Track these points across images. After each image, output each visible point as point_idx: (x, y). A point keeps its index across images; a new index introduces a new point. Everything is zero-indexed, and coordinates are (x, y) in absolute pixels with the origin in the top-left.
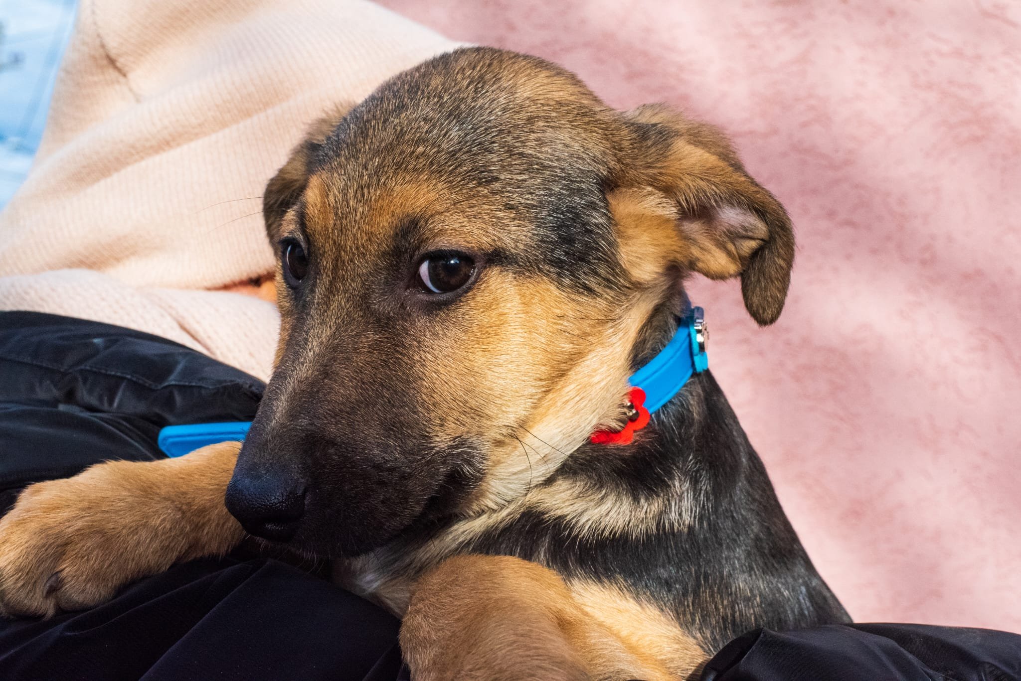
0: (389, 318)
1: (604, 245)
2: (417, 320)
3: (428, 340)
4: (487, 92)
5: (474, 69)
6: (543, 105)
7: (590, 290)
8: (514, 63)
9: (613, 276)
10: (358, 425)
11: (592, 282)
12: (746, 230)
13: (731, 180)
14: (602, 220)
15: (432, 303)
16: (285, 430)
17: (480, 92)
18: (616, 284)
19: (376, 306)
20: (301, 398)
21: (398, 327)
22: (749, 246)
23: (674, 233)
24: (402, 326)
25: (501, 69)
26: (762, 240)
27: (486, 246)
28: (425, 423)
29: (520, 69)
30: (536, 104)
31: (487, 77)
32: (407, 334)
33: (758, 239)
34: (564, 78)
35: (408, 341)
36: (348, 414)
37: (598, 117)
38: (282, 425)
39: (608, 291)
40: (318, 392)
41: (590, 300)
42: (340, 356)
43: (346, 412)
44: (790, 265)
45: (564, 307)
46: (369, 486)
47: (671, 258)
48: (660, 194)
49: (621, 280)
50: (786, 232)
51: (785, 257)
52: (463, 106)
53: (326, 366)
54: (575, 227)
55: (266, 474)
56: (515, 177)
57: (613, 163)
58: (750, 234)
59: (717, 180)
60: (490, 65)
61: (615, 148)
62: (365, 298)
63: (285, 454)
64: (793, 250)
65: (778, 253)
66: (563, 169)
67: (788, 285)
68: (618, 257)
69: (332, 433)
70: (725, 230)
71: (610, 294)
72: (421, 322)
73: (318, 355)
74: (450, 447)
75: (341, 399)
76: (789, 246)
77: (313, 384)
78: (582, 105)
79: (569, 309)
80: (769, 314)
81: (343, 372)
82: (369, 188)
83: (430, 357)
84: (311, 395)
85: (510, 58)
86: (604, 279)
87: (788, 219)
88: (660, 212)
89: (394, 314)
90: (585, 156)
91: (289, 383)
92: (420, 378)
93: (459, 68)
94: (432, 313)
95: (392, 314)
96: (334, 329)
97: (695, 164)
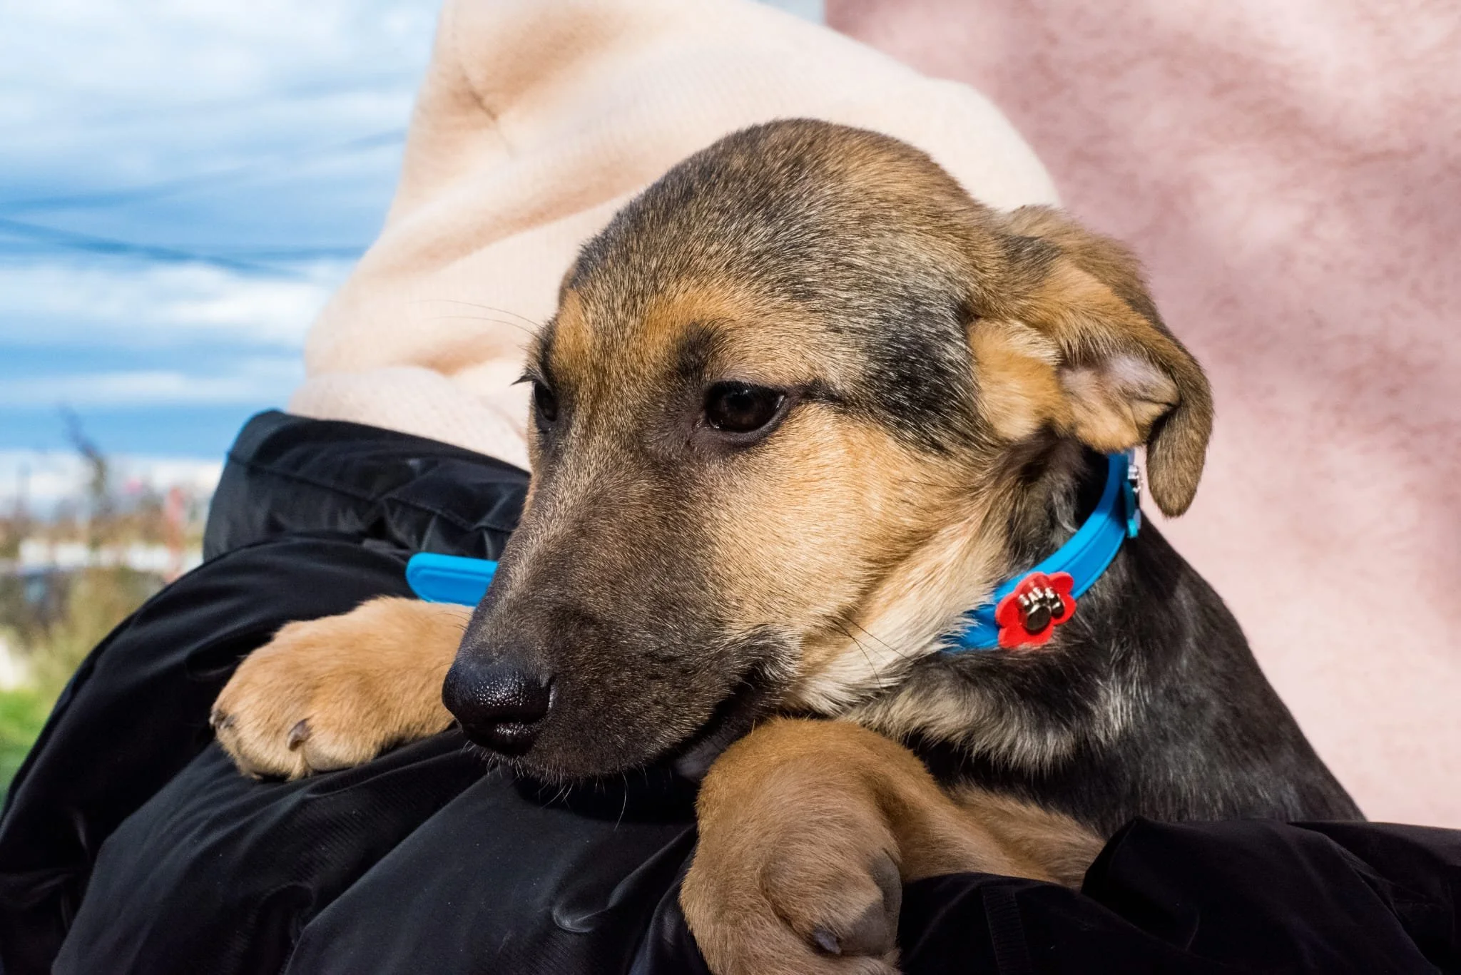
0: (671, 463)
1: (960, 390)
2: (707, 465)
3: (722, 491)
4: (806, 178)
5: (789, 148)
6: (880, 200)
7: (940, 448)
8: (844, 140)
9: (973, 431)
10: (625, 599)
11: (944, 439)
12: (1145, 390)
13: (1128, 322)
14: (959, 357)
15: (729, 443)
16: (526, 601)
17: (797, 177)
18: (976, 441)
19: (653, 447)
20: (547, 562)
21: (682, 474)
22: (1149, 412)
23: (1050, 384)
24: (688, 473)
25: (825, 148)
26: (1168, 404)
27: (802, 377)
28: (717, 604)
29: (852, 148)
30: (872, 199)
31: (808, 157)
32: (694, 483)
33: (1162, 403)
34: (911, 163)
35: (696, 491)
36: (612, 583)
37: (954, 221)
38: (523, 596)
39: (965, 449)
40: (571, 554)
41: (942, 462)
42: (603, 509)
43: (610, 582)
44: (1205, 441)
45: (905, 468)
46: (638, 680)
47: (1047, 414)
48: (1034, 332)
49: (984, 436)
50: (1201, 395)
51: (1199, 428)
52: (773, 194)
53: (583, 522)
54: (922, 364)
55: (498, 657)
56: (840, 293)
57: (973, 285)
58: (1150, 395)
59: (1108, 320)
60: (811, 144)
61: (975, 266)
62: (638, 435)
63: (526, 632)
64: (1210, 420)
65: (1191, 422)
66: (905, 287)
67: (1202, 468)
68: (979, 406)
69: (590, 608)
70: (1119, 388)
71: (968, 454)
72: (714, 467)
73: (572, 508)
74: (750, 637)
75: (602, 564)
76: (1206, 414)
77: (562, 545)
78: (934, 203)
79: (911, 471)
80: (1174, 504)
81: (607, 531)
82: (643, 296)
83: (725, 516)
84: (562, 558)
85: (840, 135)
86: (960, 433)
87: (1204, 378)
88: (1034, 353)
89: (677, 456)
90: (934, 271)
91: (532, 544)
92: (711, 543)
93: (770, 145)
94: (728, 456)
95: (674, 457)
96: (593, 476)
97: (1080, 299)
